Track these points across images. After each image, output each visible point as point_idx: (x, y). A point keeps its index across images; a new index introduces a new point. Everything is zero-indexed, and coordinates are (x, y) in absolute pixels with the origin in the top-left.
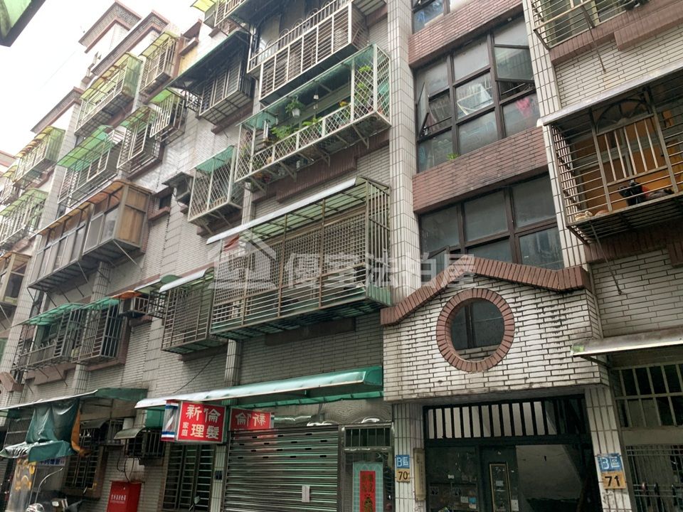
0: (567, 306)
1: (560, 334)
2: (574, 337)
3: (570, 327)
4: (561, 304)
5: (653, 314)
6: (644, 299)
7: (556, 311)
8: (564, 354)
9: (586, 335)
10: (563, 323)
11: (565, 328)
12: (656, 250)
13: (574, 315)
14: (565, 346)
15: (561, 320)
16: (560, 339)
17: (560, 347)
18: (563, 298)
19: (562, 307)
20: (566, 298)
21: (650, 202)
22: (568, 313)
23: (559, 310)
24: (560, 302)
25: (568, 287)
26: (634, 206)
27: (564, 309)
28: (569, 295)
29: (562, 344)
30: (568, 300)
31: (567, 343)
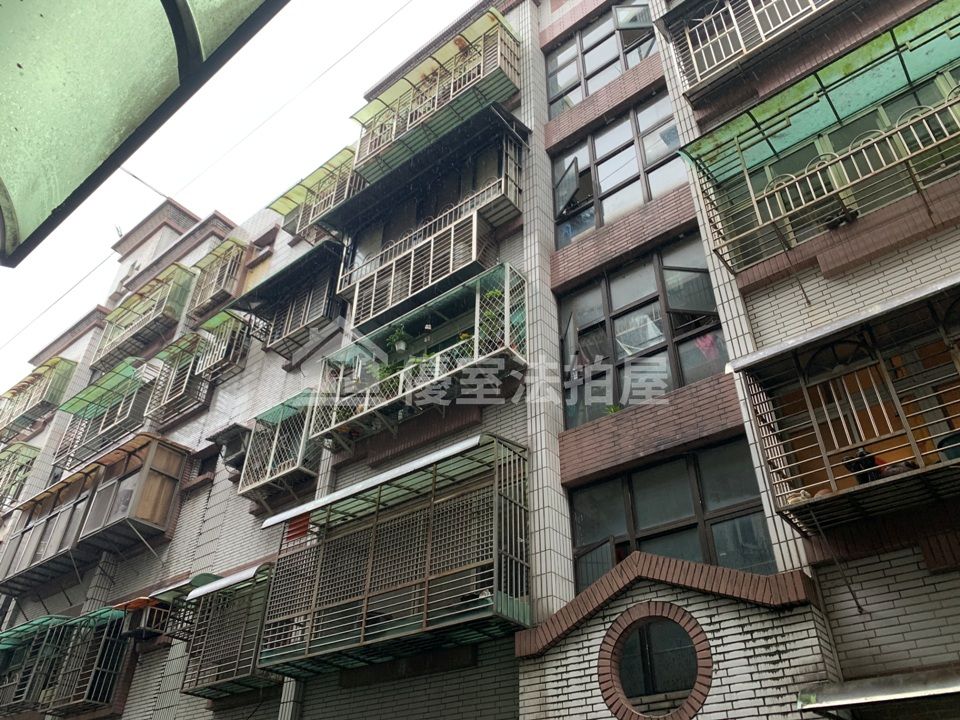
0: (786, 629)
1: (780, 673)
2: (801, 678)
3: (793, 663)
4: (777, 627)
5: (912, 644)
6: (895, 621)
7: (771, 637)
8: (788, 705)
9: (817, 676)
10: (784, 656)
11: (786, 664)
12: (904, 548)
13: (799, 644)
14: (788, 694)
15: (779, 652)
16: (780, 682)
17: (782, 695)
18: (780, 618)
19: (778, 631)
20: (784, 617)
21: (888, 479)
22: (789, 642)
23: (776, 636)
24: (776, 623)
25: (785, 601)
26: (866, 485)
27: (783, 635)
28: (787, 613)
29: (783, 691)
30: (787, 621)
31: (792, 689)
